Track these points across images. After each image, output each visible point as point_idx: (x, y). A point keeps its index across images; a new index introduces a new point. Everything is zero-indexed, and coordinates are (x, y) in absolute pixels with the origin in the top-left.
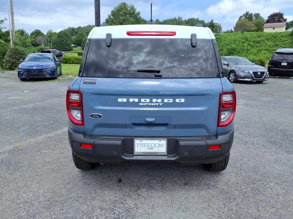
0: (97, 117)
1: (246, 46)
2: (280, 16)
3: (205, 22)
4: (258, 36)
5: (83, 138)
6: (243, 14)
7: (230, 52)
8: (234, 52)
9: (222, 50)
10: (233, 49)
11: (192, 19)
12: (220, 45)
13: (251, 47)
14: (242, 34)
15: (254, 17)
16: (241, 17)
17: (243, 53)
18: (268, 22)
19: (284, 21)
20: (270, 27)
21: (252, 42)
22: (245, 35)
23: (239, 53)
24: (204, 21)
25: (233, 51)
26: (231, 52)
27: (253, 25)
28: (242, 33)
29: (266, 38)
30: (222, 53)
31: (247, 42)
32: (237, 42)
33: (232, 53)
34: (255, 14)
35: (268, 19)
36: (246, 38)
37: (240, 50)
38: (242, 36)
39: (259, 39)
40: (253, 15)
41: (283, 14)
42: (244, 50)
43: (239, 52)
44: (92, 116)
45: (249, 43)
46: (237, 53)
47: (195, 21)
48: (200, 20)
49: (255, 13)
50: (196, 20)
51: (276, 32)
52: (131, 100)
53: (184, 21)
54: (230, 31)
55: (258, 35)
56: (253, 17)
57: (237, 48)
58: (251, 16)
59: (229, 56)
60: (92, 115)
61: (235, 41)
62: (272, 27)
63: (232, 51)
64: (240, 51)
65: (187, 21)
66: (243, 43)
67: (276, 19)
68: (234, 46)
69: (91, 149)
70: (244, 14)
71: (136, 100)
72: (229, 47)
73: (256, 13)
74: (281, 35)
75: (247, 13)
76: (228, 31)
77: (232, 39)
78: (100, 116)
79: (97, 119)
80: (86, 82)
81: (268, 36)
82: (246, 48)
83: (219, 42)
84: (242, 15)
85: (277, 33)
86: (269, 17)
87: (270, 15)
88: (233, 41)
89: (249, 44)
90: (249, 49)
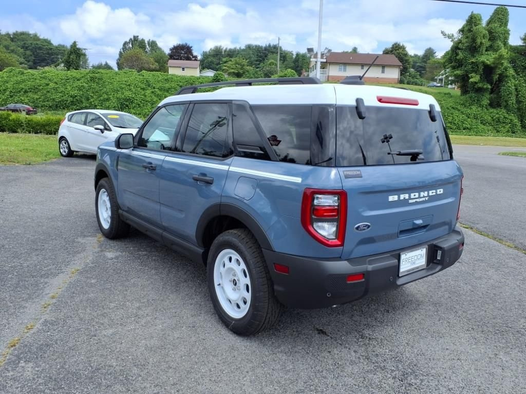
0: (364, 229)
1: (149, 95)
2: (188, 49)
3: (52, 42)
4: (166, 80)
5: (350, 265)
6: (129, 39)
7: (122, 104)
8: (130, 104)
9: (107, 99)
10: (127, 100)
11: (22, 34)
12: (103, 91)
13: (158, 97)
14: (138, 74)
15: (148, 47)
16: (125, 44)
17: (145, 107)
18: (172, 56)
19: (194, 59)
20: (178, 67)
21: (158, 89)
22: (143, 76)
23: (139, 107)
24: (50, 41)
25: (128, 104)
26: (124, 104)
27: (152, 60)
28: (138, 72)
29: (178, 85)
30: (109, 106)
31: (149, 88)
32: (132, 87)
33: (127, 106)
34: (149, 42)
35: (169, 52)
36: (147, 81)
37: (141, 102)
38: (139, 77)
39: (167, 86)
40: (146, 42)
41: (191, 47)
42: (146, 101)
43: (139, 105)
44: (357, 228)
45: (153, 90)
46: (135, 107)
47: (31, 38)
48: (41, 37)
49: (149, 40)
50: (32, 36)
51: (192, 76)
52: (402, 197)
53: (5, 35)
54: (105, 65)
55: (166, 78)
56: (146, 46)
57: (133, 98)
58: (143, 44)
59: (122, 111)
60: (359, 227)
61: (129, 85)
62: (180, 67)
63: (126, 102)
64: (139, 103)
65: (12, 37)
66: (143, 89)
67: (182, 53)
68: (128, 94)
69: (363, 280)
70: (131, 39)
71: (407, 196)
72: (119, 95)
73: (151, 41)
74: (199, 82)
75: (136, 38)
76: (102, 64)
77: (124, 82)
78: (369, 227)
79: (364, 231)
80: (349, 175)
81: (180, 82)
82: (149, 99)
83: (100, 85)
84: (128, 41)
85: (193, 78)
86: (171, 50)
87: (173, 47)
88: (126, 84)
89: (153, 92)
90: (155, 100)
